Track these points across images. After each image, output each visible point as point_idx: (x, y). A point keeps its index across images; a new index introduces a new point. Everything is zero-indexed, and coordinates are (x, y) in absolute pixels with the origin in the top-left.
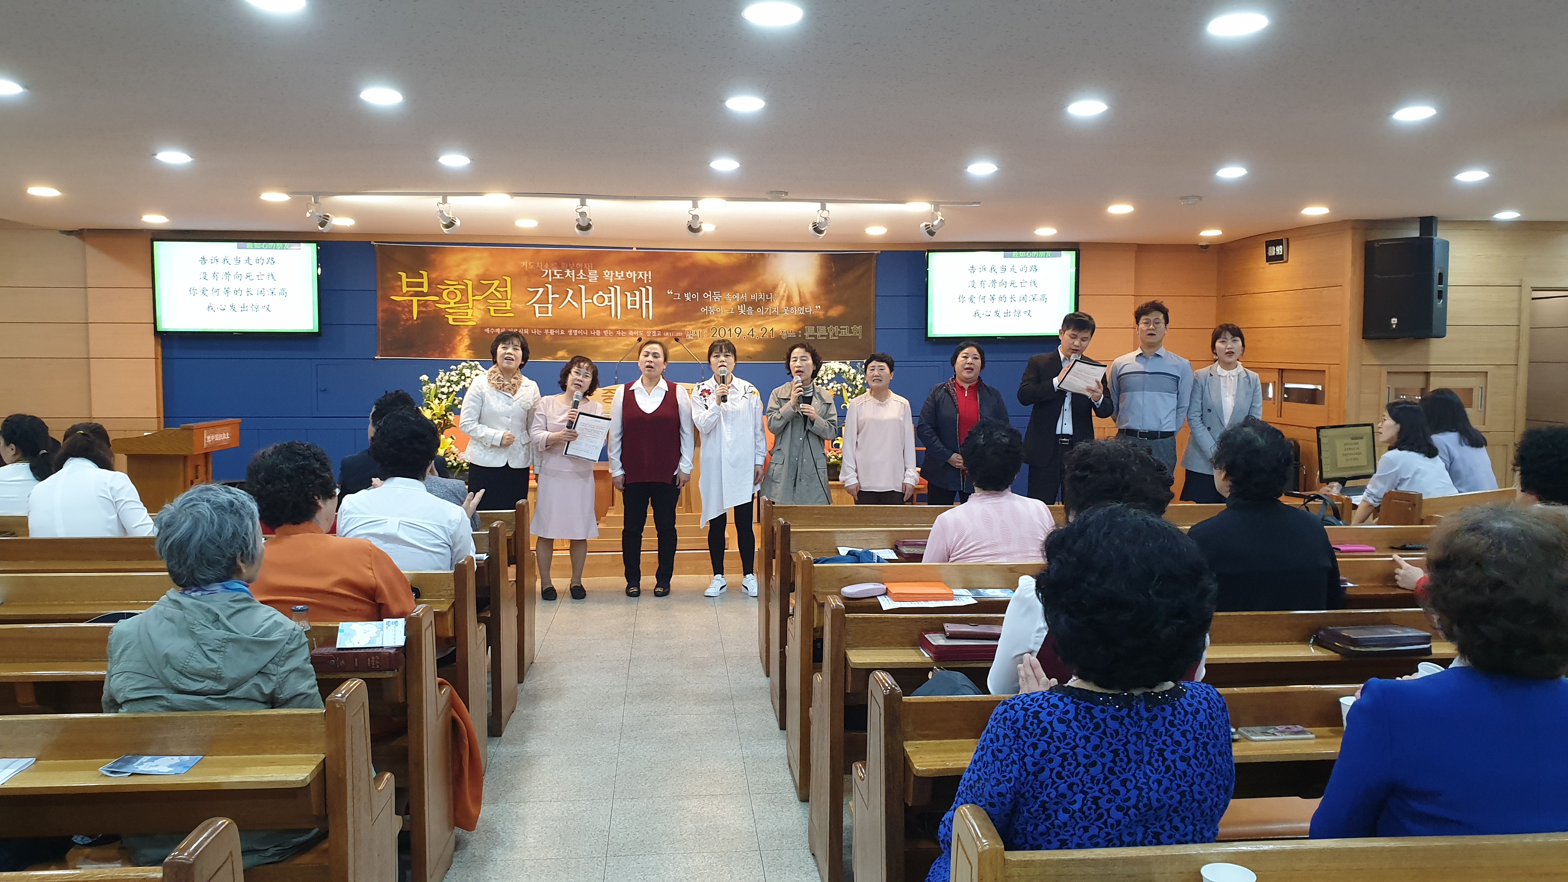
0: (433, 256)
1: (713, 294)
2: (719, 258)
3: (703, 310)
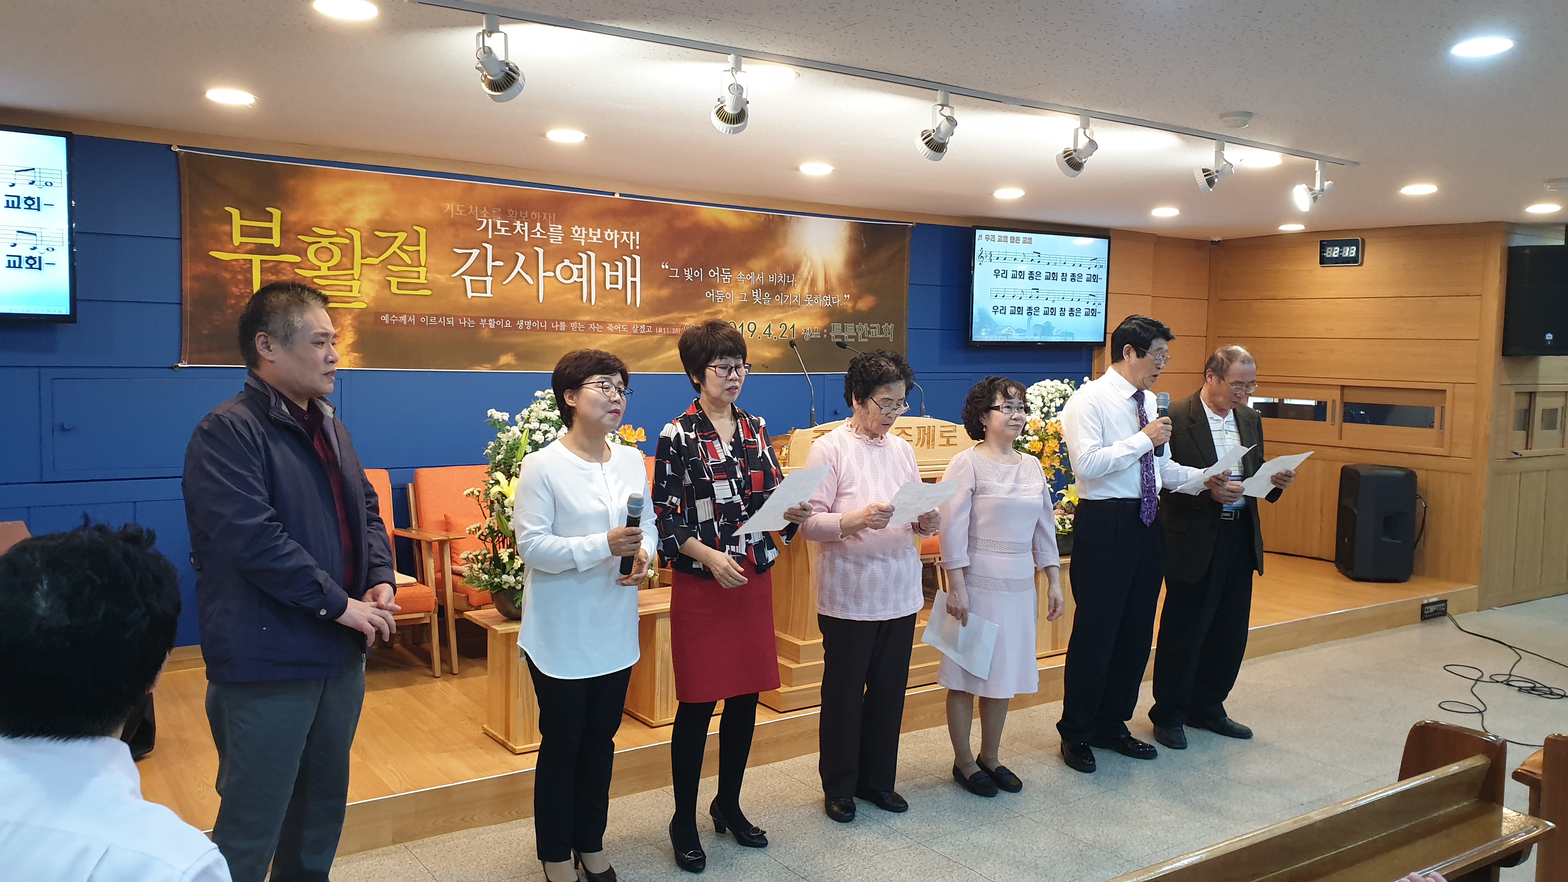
0: (291, 182)
1: (721, 272)
2: (729, 218)
3: (709, 294)
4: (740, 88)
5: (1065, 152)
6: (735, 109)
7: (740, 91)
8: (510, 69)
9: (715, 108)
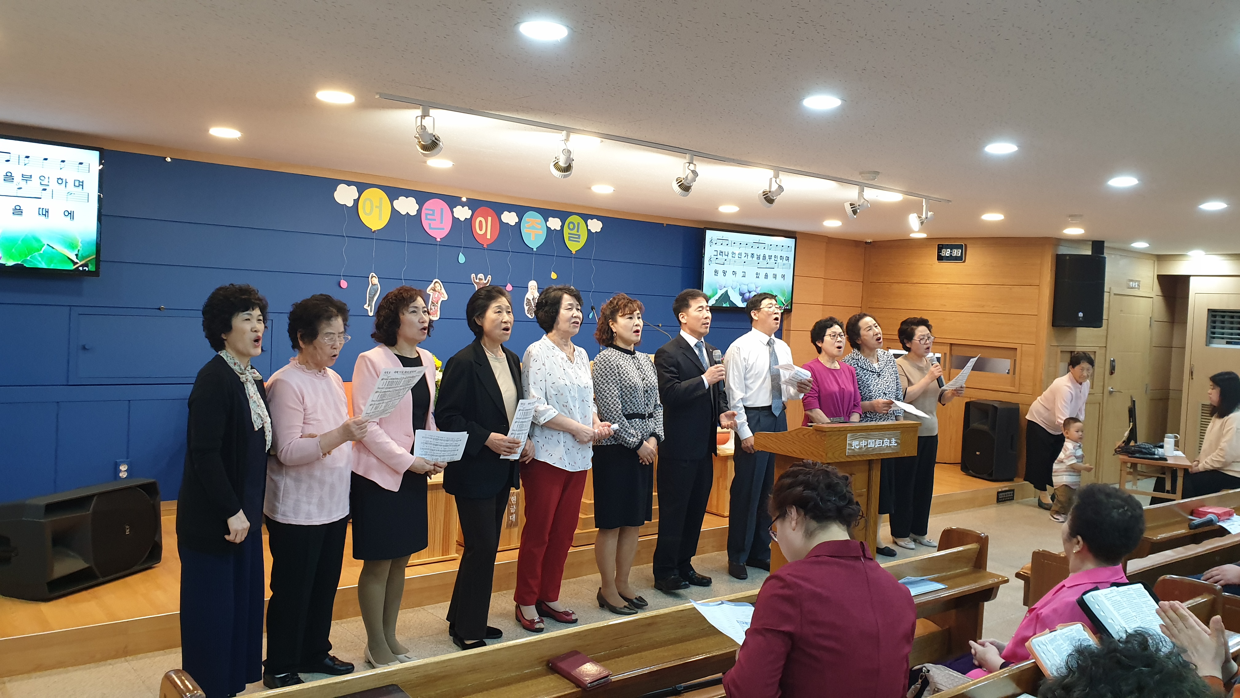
4: (569, 152)
5: (764, 192)
6: (566, 164)
7: (569, 154)
8: (436, 139)
9: (554, 162)
